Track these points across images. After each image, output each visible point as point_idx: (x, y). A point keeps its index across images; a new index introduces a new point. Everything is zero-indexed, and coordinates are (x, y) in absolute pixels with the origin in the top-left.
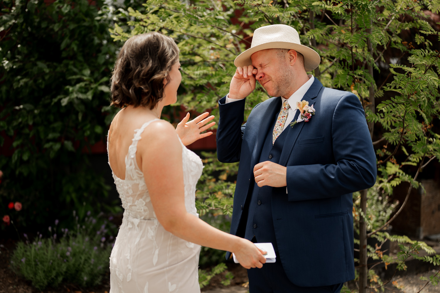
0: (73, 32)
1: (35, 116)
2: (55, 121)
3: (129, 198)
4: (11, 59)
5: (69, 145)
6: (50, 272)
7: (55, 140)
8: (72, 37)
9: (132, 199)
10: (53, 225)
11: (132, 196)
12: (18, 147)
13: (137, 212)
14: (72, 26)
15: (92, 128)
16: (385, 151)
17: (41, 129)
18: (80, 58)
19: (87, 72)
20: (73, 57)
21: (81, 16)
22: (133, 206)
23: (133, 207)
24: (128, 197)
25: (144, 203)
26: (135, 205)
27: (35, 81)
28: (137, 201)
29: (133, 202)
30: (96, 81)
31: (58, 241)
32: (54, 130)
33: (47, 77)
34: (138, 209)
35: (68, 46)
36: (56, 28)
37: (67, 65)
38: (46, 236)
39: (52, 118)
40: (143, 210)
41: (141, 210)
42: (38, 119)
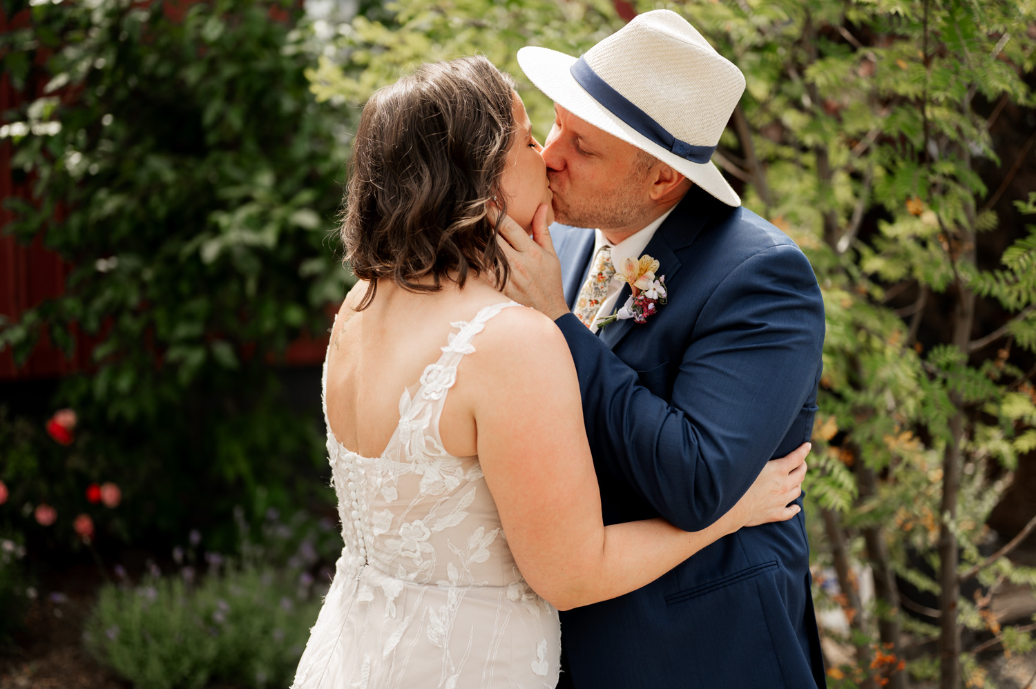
0: (231, 84)
1: (143, 286)
2: (195, 294)
3: (383, 514)
4: (89, 151)
5: (224, 353)
6: (177, 659)
7: (191, 342)
8: (230, 97)
9: (391, 516)
10: (185, 544)
11: (392, 508)
12: (105, 359)
13: (400, 556)
14: (229, 70)
15: (279, 314)
16: (1002, 364)
17: (160, 315)
18: (250, 145)
19: (265, 179)
20: (232, 145)
21: (250, 46)
22: (389, 537)
23: (390, 542)
24: (381, 509)
25: (428, 535)
26: (398, 537)
27: (144, 200)
28: (405, 525)
29: (394, 524)
30: (286, 199)
31: (198, 583)
32: (190, 317)
33: (171, 193)
34: (403, 550)
35: (220, 119)
36: (192, 75)
37: (218, 164)
38: (169, 569)
39: (185, 287)
40: (418, 554)
41: (415, 552)
42: (153, 293)
